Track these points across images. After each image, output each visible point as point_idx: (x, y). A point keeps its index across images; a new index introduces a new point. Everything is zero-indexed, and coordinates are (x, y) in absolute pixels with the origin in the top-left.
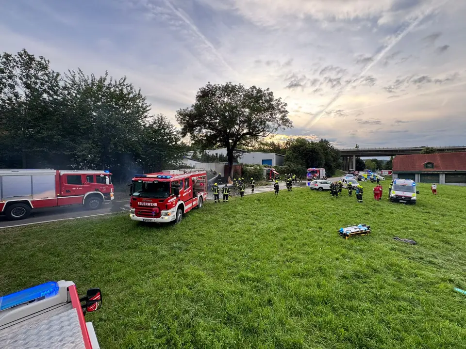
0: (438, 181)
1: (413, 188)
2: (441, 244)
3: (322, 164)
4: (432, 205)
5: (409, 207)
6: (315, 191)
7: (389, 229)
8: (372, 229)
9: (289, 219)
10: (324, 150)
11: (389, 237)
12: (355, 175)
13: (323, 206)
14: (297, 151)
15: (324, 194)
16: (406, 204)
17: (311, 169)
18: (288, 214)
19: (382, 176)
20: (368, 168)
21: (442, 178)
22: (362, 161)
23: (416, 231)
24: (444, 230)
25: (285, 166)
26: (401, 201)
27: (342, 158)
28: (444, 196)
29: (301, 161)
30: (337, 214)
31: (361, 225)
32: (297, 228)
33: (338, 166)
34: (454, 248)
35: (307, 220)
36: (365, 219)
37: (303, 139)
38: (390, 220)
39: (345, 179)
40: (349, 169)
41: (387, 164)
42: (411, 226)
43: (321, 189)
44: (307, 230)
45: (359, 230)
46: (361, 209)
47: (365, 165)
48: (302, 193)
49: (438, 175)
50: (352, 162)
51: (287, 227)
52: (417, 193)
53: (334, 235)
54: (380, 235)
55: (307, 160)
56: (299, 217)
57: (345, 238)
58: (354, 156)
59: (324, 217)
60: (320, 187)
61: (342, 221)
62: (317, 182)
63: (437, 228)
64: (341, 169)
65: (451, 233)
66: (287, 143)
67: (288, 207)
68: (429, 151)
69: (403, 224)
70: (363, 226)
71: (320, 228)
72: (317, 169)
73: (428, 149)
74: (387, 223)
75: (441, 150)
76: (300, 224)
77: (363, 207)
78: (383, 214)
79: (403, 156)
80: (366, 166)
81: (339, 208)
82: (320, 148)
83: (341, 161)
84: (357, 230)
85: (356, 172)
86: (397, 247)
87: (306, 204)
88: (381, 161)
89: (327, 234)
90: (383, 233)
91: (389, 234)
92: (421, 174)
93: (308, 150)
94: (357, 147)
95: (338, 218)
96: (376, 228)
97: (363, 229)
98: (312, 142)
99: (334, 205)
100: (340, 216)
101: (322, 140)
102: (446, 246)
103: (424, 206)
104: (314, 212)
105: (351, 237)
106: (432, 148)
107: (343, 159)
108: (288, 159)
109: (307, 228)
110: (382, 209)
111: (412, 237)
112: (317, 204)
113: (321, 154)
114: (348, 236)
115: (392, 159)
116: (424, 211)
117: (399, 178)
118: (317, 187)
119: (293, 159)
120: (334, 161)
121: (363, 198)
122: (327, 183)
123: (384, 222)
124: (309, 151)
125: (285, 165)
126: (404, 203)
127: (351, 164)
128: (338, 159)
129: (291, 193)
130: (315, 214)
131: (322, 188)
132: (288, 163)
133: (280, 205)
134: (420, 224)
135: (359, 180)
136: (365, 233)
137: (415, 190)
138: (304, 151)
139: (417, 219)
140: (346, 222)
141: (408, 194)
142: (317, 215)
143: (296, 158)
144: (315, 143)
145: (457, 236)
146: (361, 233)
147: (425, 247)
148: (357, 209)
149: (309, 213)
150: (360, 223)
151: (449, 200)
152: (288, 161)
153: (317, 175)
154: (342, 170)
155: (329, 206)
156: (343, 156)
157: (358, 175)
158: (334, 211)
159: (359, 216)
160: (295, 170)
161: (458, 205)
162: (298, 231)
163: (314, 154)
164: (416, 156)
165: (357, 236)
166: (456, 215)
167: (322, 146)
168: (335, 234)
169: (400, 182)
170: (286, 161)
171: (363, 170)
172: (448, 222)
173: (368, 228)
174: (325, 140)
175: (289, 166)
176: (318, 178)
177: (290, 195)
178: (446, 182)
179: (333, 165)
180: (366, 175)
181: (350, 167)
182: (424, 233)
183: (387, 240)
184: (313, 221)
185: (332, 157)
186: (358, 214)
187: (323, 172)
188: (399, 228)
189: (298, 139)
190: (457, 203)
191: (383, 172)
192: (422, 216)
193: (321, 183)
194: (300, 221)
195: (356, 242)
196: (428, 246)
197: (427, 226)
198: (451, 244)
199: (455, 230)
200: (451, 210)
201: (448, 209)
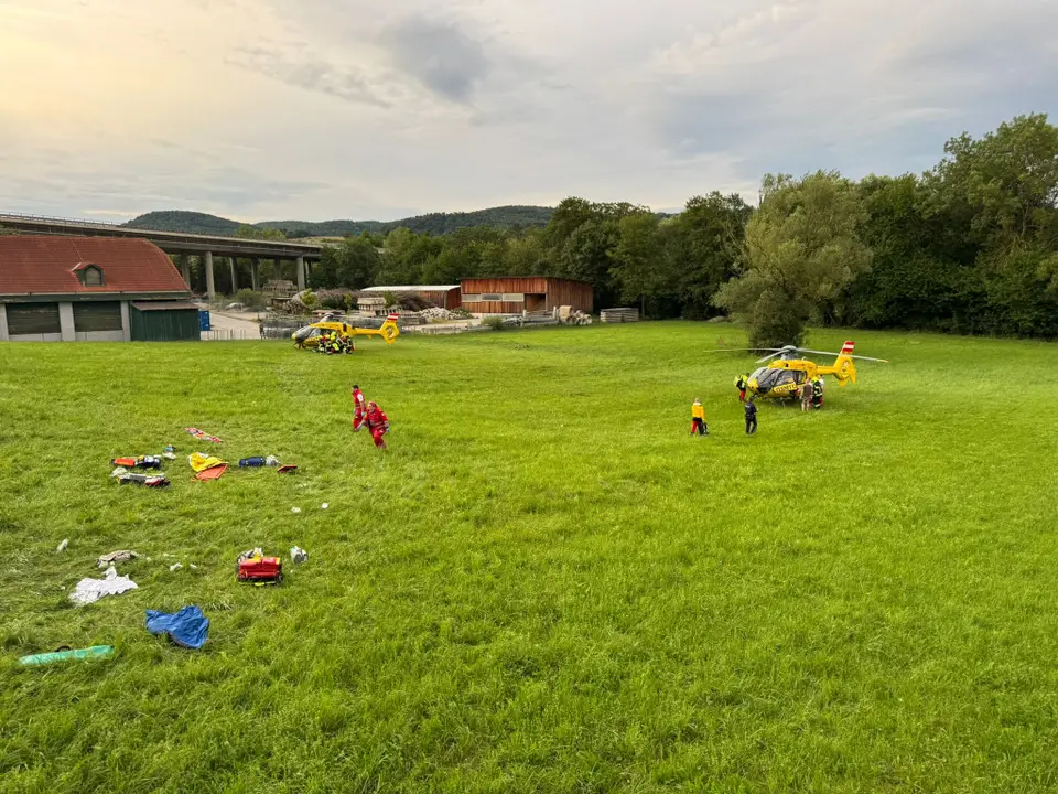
34: (21, 535)
65: (17, 492)
145: (29, 498)
151: (16, 387)
161: (38, 400)
166: (32, 433)
172: (10, 459)
178: (11, 333)
190: (36, 395)
198: (14, 527)
199: (25, 479)
200: (18, 420)
201: (11, 416)
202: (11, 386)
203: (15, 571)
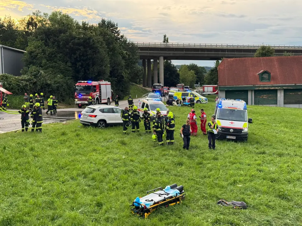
0: (276, 103)
1: (244, 114)
2: (278, 201)
3: (104, 73)
4: (268, 140)
5: (239, 146)
6: (91, 128)
7: (212, 187)
8: (187, 191)
9: (33, 196)
10: (108, 44)
11: (210, 202)
12: (163, 95)
13: (105, 159)
14: (53, 43)
15: (108, 133)
16: (236, 141)
17: (83, 83)
18: (32, 184)
19: (203, 95)
20: (183, 82)
21: (280, 96)
22: (174, 67)
23: (247, 184)
24: (282, 178)
25: (26, 77)
26: (228, 137)
27: (141, 61)
28: (282, 124)
29: (62, 66)
30: (131, 171)
31: (169, 186)
32: (50, 213)
33: (135, 78)
34: (291, 204)
35: (73, 193)
36: (176, 175)
37: (64, 16)
38: (213, 172)
39: (146, 102)
40: (153, 83)
41: (211, 74)
42: (241, 178)
43: (103, 124)
44: (73, 213)
45: (166, 196)
46: (171, 158)
47: (178, 75)
48: (63, 134)
49: (275, 91)
50: (158, 69)
51: (28, 214)
52: (250, 121)
53: (123, 214)
54: (198, 200)
55: (74, 64)
56: (57, 186)
57: (143, 216)
58: (162, 58)
59: (107, 180)
60: (100, 121)
61: (139, 184)
62: (94, 110)
63: (273, 176)
64: (140, 83)
65: (289, 182)
66: (29, 23)
67: (33, 169)
68: (266, 52)
69: (231, 176)
70: (172, 188)
71: (99, 205)
72: (95, 83)
73: (263, 48)
74: (209, 177)
75: (280, 51)
76: (58, 202)
77: (174, 153)
78: (204, 162)
79: (232, 59)
80: (181, 78)
81: (133, 158)
82: (101, 39)
83: (140, 67)
84: (162, 198)
85: (165, 89)
86: (222, 217)
87: (73, 158)
88: (203, 68)
89: (111, 215)
90: (203, 196)
91: (212, 196)
92: (255, 91)
93: (76, 41)
94: (166, 40)
95: (132, 178)
96: (192, 189)
97: (173, 193)
98: (84, 24)
99: (127, 153)
100: (136, 174)
101: (103, 21)
102: (284, 203)
103: (257, 143)
104: (86, 172)
105: (154, 212)
106: (269, 47)
107: (144, 65)
108: (33, 59)
109: (72, 209)
110: (203, 153)
111: (242, 196)
112: (94, 156)
113: (103, 51)
114: (148, 211)
115: (217, 64)
116: (257, 151)
117: (227, 97)
118: (95, 121)
119: (44, 61)
120: (127, 66)
121: (175, 136)
122: (113, 112)
123: (205, 177)
124: (79, 44)
125: (25, 73)
126: (233, 140)
127: (156, 72)
128: (134, 63)
129: (40, 136)
130: (91, 176)
131: (104, 121)
132: (33, 68)
133: (13, 166)
134: (253, 174)
135: (169, 103)
136: (176, 200)
137: (247, 118)
138: (67, 42)
139: (249, 165)
140: (145, 185)
141: (238, 125)
142: (93, 179)
143: (51, 58)
144: (91, 28)
145: (294, 186)
146: (171, 202)
147: (258, 209)
148: (164, 158)
149: (78, 175)
150: (168, 184)
152: (34, 64)
153: (96, 95)
154: (141, 86)
155: (115, 157)
156: (143, 58)
157: (167, 94)
158: (125, 165)
159: (167, 170)
160: (48, 85)
161: (297, 137)
162: (53, 219)
163: (90, 52)
164: (248, 61)
165: (163, 209)
166: (295, 154)
167: (103, 34)
168: (127, 212)
169: (228, 104)
170: (30, 63)
171: (175, 85)
172: (286, 165)
173: (181, 190)
174: (109, 23)
175: (35, 76)
176: (99, 101)
177: (37, 141)
178: (285, 103)
179: (125, 74)
180: (181, 93)
181: (156, 79)
182: (257, 186)
183: (207, 207)
184: (84, 191)
185: (124, 58)
186: (166, 167)
187: (106, 88)
188: (225, 184)
189: (55, 15)
190: (296, 135)
191: (206, 89)
192: (256, 160)
193: (102, 111)
194: (58, 195)
195: (161, 221)
196: (262, 207)
197: (262, 174)
198: (288, 199)
199: (293, 176)
200: (289, 146)
201: (286, 144)
202: (285, 129)
203: (288, 221)
